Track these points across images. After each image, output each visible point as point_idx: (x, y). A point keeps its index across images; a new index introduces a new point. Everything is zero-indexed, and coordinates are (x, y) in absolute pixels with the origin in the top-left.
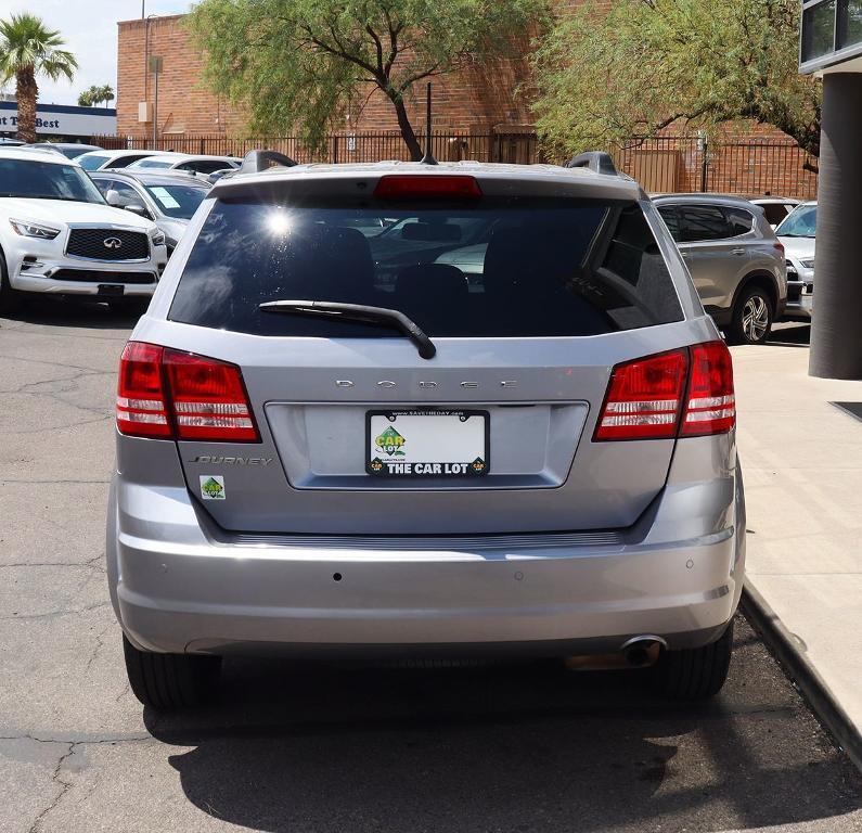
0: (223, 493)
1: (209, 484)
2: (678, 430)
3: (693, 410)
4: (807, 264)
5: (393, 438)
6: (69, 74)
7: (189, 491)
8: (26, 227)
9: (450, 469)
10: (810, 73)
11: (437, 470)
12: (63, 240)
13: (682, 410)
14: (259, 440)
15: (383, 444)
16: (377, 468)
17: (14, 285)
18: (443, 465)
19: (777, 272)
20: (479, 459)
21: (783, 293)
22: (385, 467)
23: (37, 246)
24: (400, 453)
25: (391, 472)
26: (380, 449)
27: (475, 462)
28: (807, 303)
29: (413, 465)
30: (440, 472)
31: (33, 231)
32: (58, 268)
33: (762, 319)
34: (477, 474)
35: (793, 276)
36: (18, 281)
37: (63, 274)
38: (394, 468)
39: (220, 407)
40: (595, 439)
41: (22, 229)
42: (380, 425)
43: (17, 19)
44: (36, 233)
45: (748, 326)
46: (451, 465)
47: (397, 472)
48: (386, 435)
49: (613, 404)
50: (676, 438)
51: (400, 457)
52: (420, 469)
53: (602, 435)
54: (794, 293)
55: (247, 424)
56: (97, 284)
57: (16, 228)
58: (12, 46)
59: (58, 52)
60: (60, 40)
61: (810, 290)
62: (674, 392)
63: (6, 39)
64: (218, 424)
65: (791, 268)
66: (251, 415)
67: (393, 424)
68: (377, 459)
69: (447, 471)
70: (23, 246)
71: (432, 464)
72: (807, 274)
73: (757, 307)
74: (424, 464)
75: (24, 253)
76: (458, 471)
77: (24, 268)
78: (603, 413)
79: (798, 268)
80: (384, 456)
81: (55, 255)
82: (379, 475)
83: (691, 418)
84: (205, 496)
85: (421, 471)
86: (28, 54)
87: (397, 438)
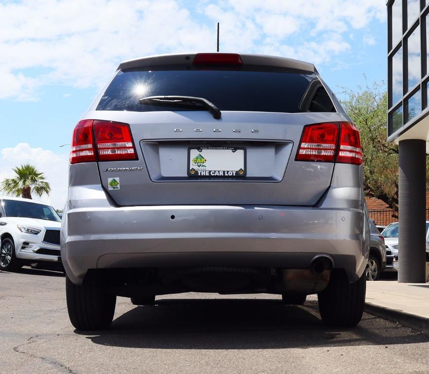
0: (118, 186)
1: (112, 182)
2: (335, 159)
3: (342, 150)
4: (395, 247)
5: (200, 160)
6: (47, 192)
7: (103, 186)
8: (25, 228)
9: (227, 173)
10: (392, 141)
11: (221, 174)
12: (42, 235)
13: (337, 150)
14: (137, 159)
15: (195, 162)
16: (193, 173)
17: (18, 256)
18: (224, 172)
19: (381, 249)
20: (241, 169)
21: (384, 260)
22: (197, 172)
23: (30, 237)
24: (204, 166)
25: (199, 174)
26: (194, 164)
27: (240, 171)
28: (396, 265)
29: (210, 172)
30: (222, 175)
31: (28, 230)
32: (39, 248)
33: (375, 271)
34: (241, 176)
35: (389, 253)
36: (19, 254)
37: (41, 251)
38: (201, 173)
39: (119, 144)
40: (296, 160)
41: (23, 230)
42: (194, 153)
43: (24, 166)
44: (29, 231)
45: (368, 274)
46: (228, 172)
47: (202, 175)
48: (197, 158)
49: (304, 144)
50: (335, 163)
51: (204, 168)
52: (213, 173)
53: (299, 158)
54: (390, 261)
55: (131, 151)
56: (58, 256)
57: (20, 230)
58: (21, 179)
59: (42, 182)
60: (43, 177)
61: (397, 259)
62: (333, 140)
63: (18, 176)
64: (118, 152)
65: (388, 249)
66: (134, 147)
67: (201, 153)
68: (193, 169)
69: (226, 175)
70: (23, 237)
71: (219, 171)
72: (395, 252)
73: (372, 265)
74: (215, 171)
75: (23, 240)
76: (231, 175)
77: (23, 248)
78: (299, 148)
79: (391, 249)
80: (196, 168)
81: (38, 242)
82: (193, 176)
83: (341, 154)
84: (110, 188)
85: (213, 175)
86: (28, 182)
87: (202, 159)
